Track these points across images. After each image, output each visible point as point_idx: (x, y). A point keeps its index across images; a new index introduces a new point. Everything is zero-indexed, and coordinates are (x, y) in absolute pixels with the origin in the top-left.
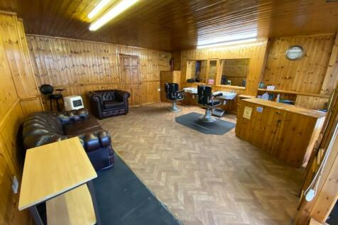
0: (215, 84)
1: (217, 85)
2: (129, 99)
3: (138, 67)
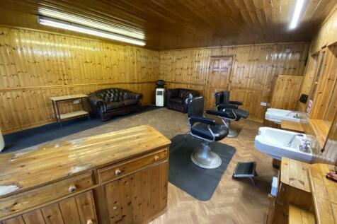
3: (229, 70)
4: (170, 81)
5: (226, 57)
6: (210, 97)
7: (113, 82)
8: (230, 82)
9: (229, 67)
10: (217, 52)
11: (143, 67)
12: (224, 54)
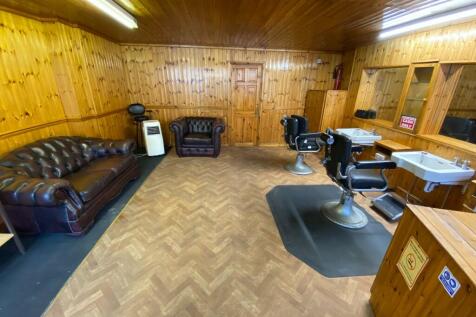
0: (415, 131)
1: (421, 134)
2: (222, 135)
3: (258, 84)
4: (157, 104)
5: (252, 64)
6: (236, 124)
7: (35, 123)
8: (261, 100)
9: (259, 80)
10: (239, 57)
11: (102, 79)
12: (249, 61)
